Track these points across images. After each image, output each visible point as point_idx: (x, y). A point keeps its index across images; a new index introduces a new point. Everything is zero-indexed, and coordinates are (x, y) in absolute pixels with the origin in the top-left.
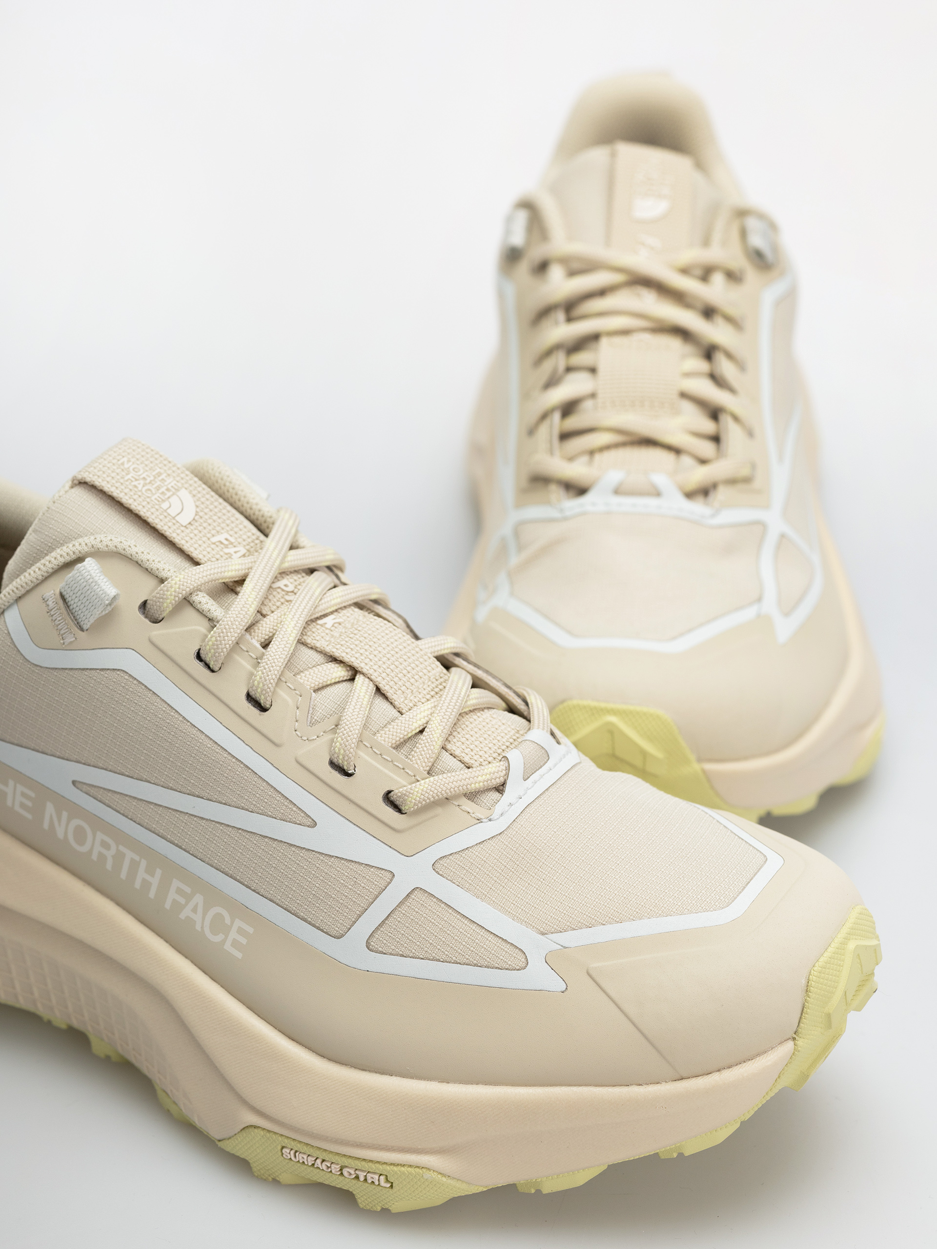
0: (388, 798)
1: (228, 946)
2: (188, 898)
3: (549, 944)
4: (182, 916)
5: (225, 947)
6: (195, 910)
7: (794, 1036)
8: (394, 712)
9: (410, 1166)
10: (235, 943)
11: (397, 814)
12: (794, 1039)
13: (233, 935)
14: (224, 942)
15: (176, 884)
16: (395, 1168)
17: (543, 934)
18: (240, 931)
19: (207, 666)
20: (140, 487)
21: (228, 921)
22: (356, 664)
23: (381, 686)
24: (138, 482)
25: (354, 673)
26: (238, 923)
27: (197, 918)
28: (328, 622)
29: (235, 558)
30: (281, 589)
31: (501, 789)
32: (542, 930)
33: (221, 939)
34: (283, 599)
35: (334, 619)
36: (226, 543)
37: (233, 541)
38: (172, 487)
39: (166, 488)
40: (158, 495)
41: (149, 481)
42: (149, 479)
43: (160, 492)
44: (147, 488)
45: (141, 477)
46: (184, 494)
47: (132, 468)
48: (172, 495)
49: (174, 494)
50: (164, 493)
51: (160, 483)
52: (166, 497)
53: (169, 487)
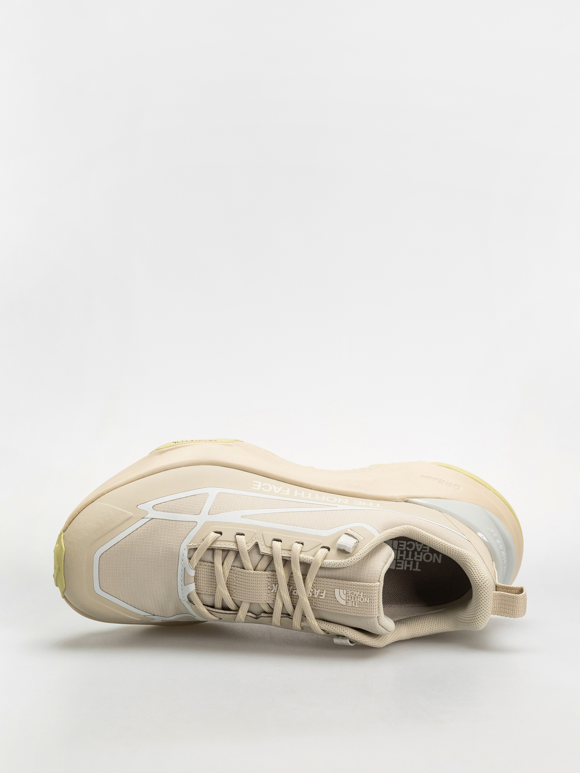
0: (221, 534)
1: (260, 483)
2: (281, 492)
6: (277, 490)
10: (258, 484)
13: (259, 486)
21: (263, 489)
23: (243, 570)
25: (255, 570)
26: (259, 489)
28: (275, 588)
29: (315, 590)
30: (295, 590)
31: (190, 559)
32: (153, 520)
33: (264, 484)
34: (291, 586)
35: (274, 591)
36: (321, 594)
37: (321, 597)
38: (349, 603)
39: (350, 600)
40: (349, 595)
41: (356, 598)
42: (356, 599)
43: (350, 597)
44: (354, 594)
45: (359, 598)
46: (344, 603)
47: (364, 599)
48: (346, 598)
49: (346, 600)
50: (349, 597)
51: (353, 600)
52: (347, 596)
53: (349, 602)
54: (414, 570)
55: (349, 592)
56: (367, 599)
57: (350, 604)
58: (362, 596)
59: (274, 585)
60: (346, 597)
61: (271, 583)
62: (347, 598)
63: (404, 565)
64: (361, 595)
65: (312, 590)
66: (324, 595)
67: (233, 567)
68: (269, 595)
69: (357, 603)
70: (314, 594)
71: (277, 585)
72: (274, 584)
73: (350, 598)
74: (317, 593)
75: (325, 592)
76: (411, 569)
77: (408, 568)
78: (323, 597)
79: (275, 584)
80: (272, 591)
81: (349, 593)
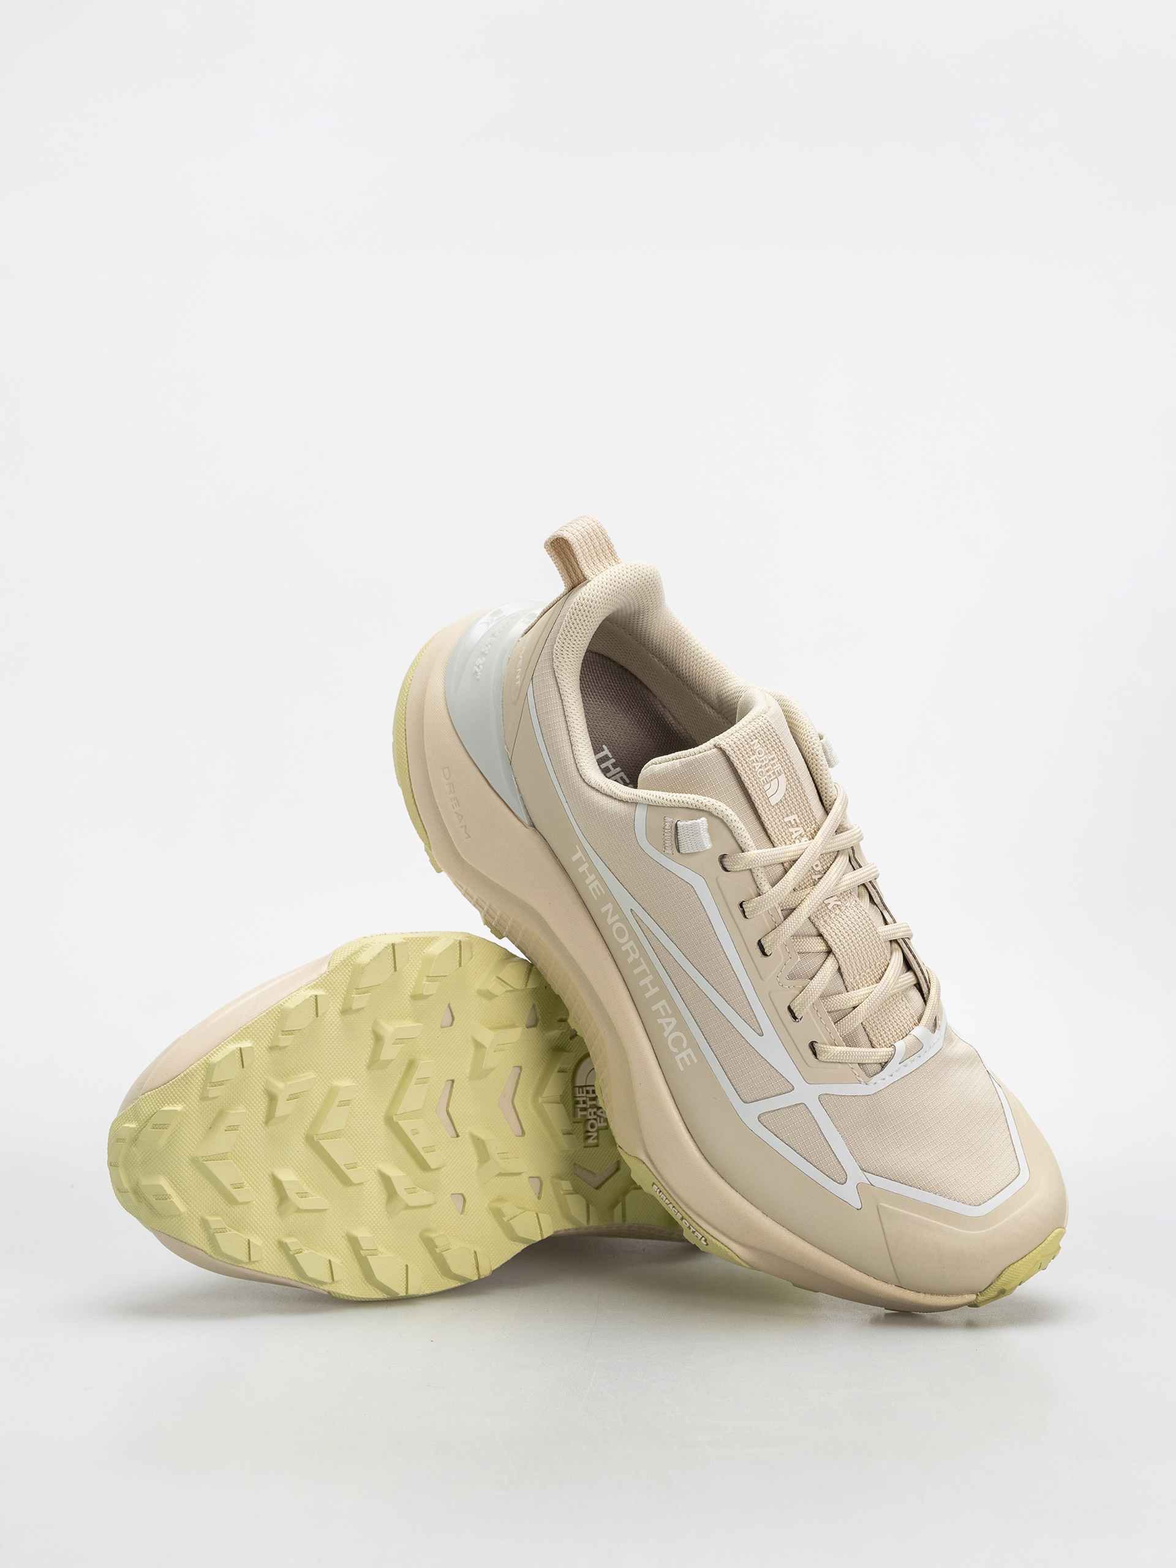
0: (812, 1046)
1: (678, 1058)
2: (668, 1016)
3: (862, 1178)
4: (659, 1021)
5: (676, 1057)
6: (668, 1024)
7: (979, 1294)
8: (842, 988)
9: (722, 1243)
10: (682, 1060)
11: (813, 1056)
12: (977, 1295)
13: (684, 1055)
14: (677, 1054)
15: (664, 1002)
16: (714, 1240)
17: (862, 1170)
18: (689, 1056)
19: (744, 912)
20: (757, 768)
21: (685, 1045)
22: (834, 948)
23: (842, 969)
24: (758, 764)
25: (829, 952)
26: (689, 1051)
27: (668, 1030)
28: (832, 902)
29: (794, 837)
30: (813, 869)
31: (883, 1066)
32: (863, 1167)
33: (675, 1050)
34: (812, 879)
35: (836, 901)
36: (793, 822)
37: (798, 821)
38: (777, 771)
39: (773, 771)
40: (766, 777)
41: (764, 764)
42: (765, 762)
43: (768, 774)
44: (760, 770)
45: (761, 759)
46: (782, 778)
47: (757, 750)
48: (774, 779)
49: (776, 777)
50: (770, 776)
51: (770, 766)
52: (770, 779)
53: (775, 771)
54: (610, 756)
55: (763, 781)
56: (754, 744)
57: (778, 767)
58: (756, 756)
59: (830, 907)
60: (772, 780)
61: (830, 913)
62: (773, 777)
63: (615, 775)
64: (755, 758)
65: (797, 841)
66: (791, 818)
67: (848, 989)
68: (847, 905)
69: (769, 758)
70: (800, 835)
71: (826, 902)
72: (828, 908)
73: (770, 773)
74: (796, 832)
75: (787, 820)
76: (613, 760)
77: (614, 766)
78: (795, 816)
79: (826, 905)
80: (839, 903)
81: (764, 778)
